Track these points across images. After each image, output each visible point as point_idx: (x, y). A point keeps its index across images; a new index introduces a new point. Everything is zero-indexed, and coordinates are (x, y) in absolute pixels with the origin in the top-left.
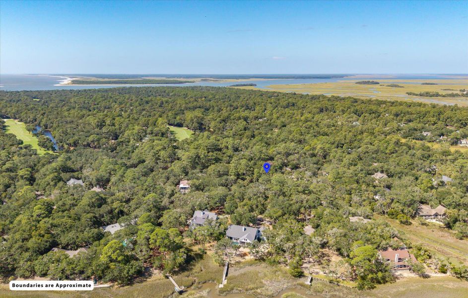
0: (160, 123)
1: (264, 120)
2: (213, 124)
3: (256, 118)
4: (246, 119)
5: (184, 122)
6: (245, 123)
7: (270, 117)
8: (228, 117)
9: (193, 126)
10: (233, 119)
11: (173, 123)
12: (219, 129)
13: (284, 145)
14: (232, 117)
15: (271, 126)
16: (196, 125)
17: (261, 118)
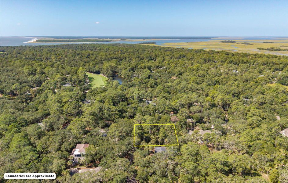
0: (79, 72)
1: (164, 69)
2: (123, 72)
3: (158, 67)
4: (149, 68)
5: (101, 70)
6: (149, 71)
7: (168, 67)
8: (136, 66)
9: (108, 74)
10: (140, 68)
11: (92, 71)
12: (128, 76)
13: (186, 96)
14: (139, 66)
15: (170, 74)
16: (110, 72)
17: (161, 67)
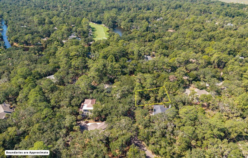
0: (83, 23)
1: (161, 20)
2: (123, 23)
3: (155, 18)
4: (147, 19)
5: (103, 21)
6: (147, 23)
7: (165, 18)
8: (135, 17)
9: (108, 25)
10: (139, 19)
11: (95, 21)
12: (127, 27)
13: (184, 53)
14: (137, 17)
15: (167, 26)
16: (110, 22)
17: (159, 18)
